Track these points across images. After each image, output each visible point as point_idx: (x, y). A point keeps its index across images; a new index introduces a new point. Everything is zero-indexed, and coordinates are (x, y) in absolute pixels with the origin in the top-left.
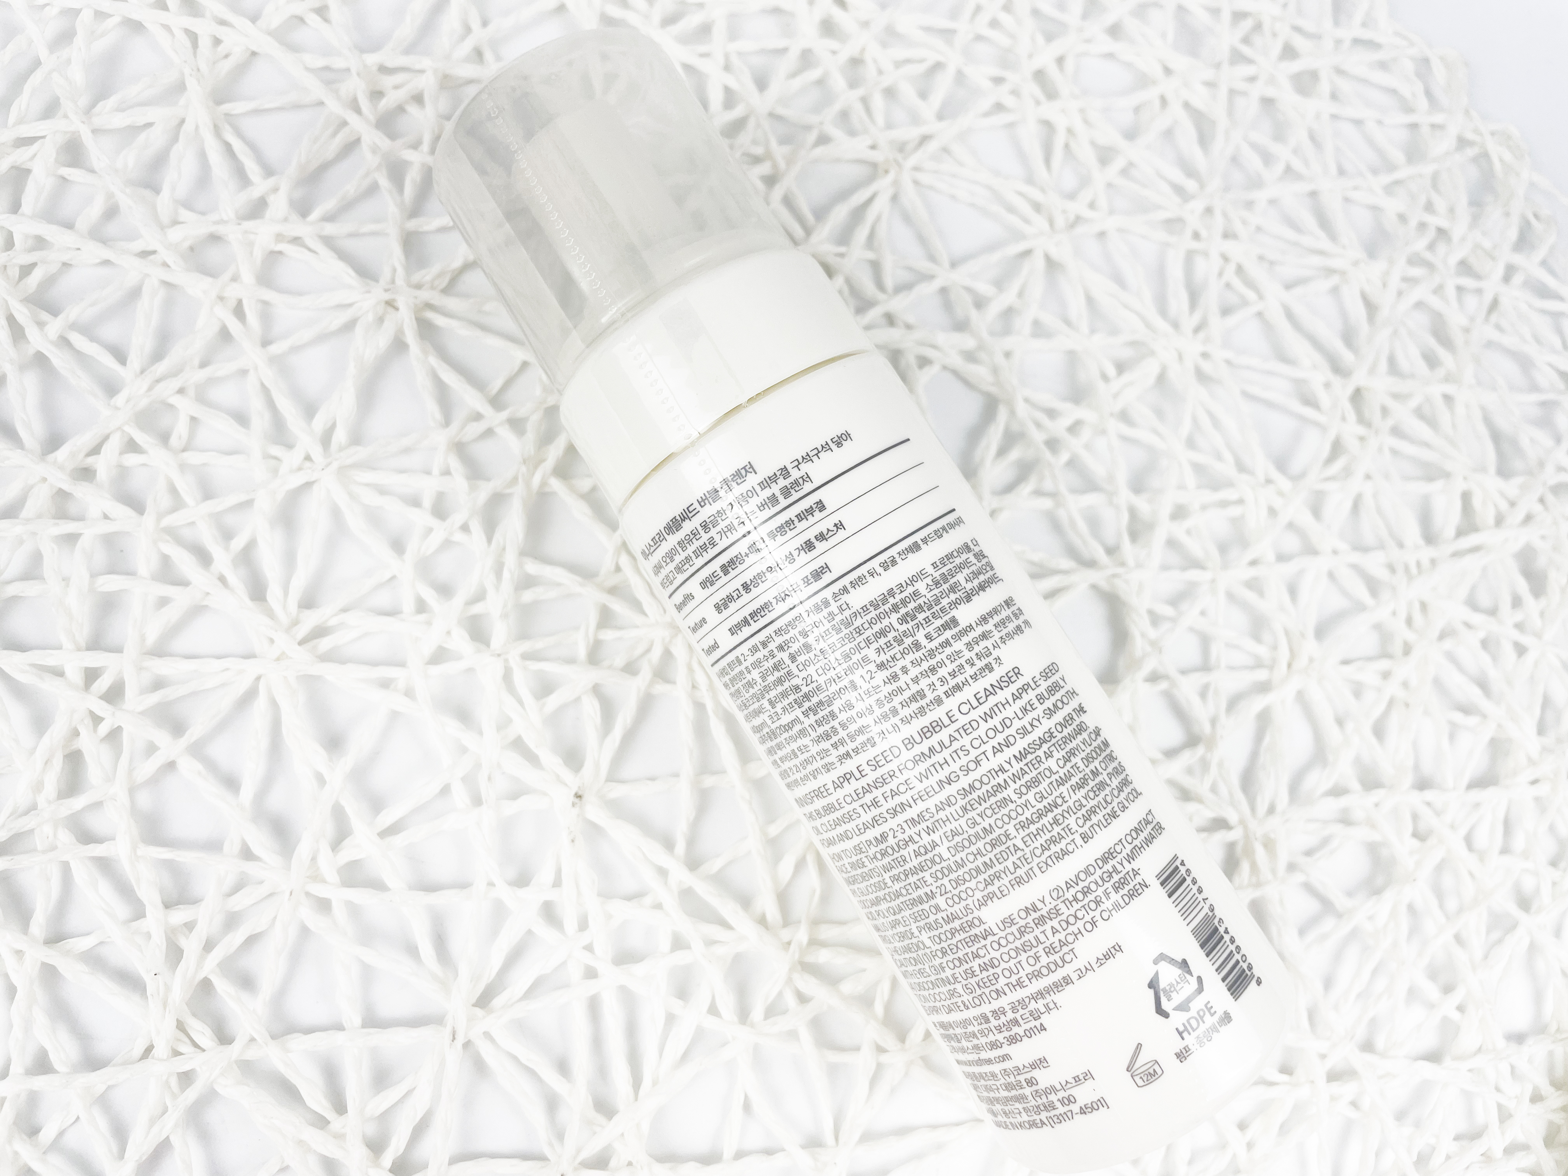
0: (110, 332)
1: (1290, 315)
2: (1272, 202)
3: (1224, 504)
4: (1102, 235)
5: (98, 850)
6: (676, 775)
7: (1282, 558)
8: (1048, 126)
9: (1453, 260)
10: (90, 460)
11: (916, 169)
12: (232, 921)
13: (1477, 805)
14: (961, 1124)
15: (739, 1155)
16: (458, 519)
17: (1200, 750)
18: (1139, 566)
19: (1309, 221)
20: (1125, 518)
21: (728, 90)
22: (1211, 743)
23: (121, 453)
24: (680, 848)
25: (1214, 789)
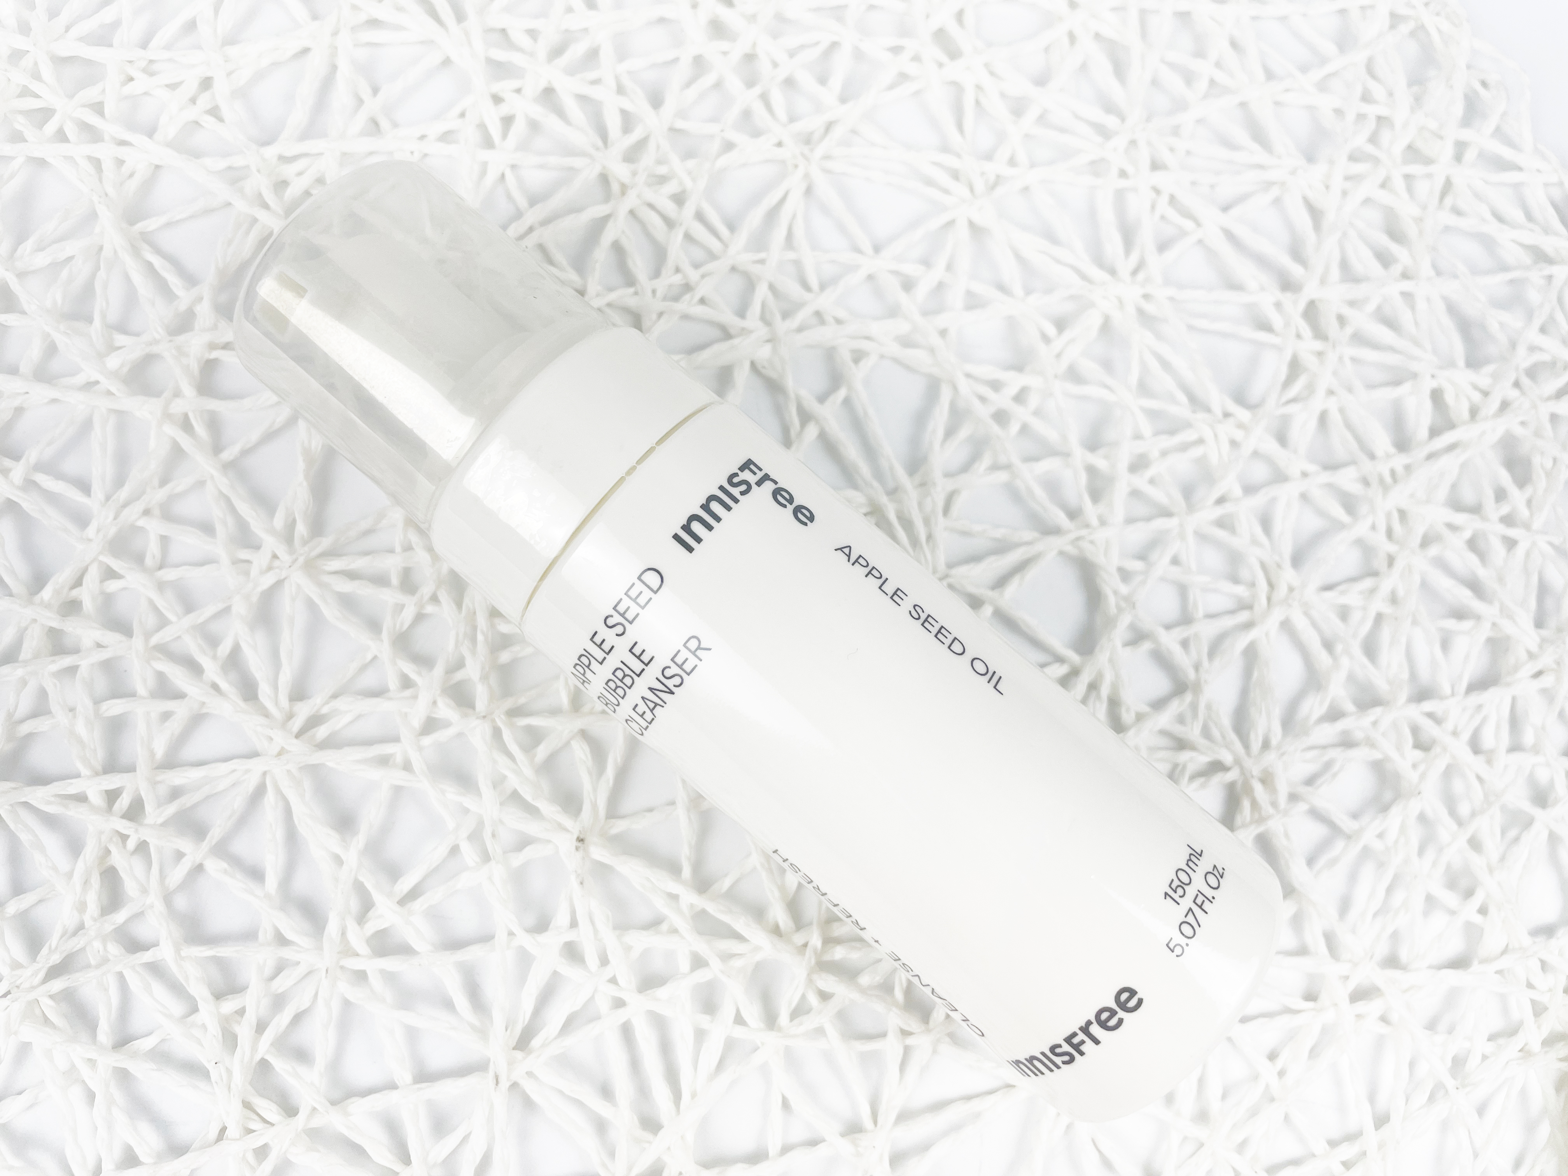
0: (71, 466)
1: (1230, 236)
2: (1200, 121)
3: (1184, 447)
4: (1026, 189)
5: (147, 957)
6: (672, 803)
7: (1249, 489)
8: (957, 87)
9: (1398, 149)
10: (75, 593)
11: (827, 157)
12: (279, 1002)
13: (1480, 707)
14: (994, 1092)
15: (786, 1149)
16: (426, 591)
17: (1188, 697)
18: (1103, 522)
19: (1241, 136)
20: (1083, 478)
21: (624, 113)
22: (1197, 688)
23: (102, 581)
24: (687, 872)
25: (1206, 733)
